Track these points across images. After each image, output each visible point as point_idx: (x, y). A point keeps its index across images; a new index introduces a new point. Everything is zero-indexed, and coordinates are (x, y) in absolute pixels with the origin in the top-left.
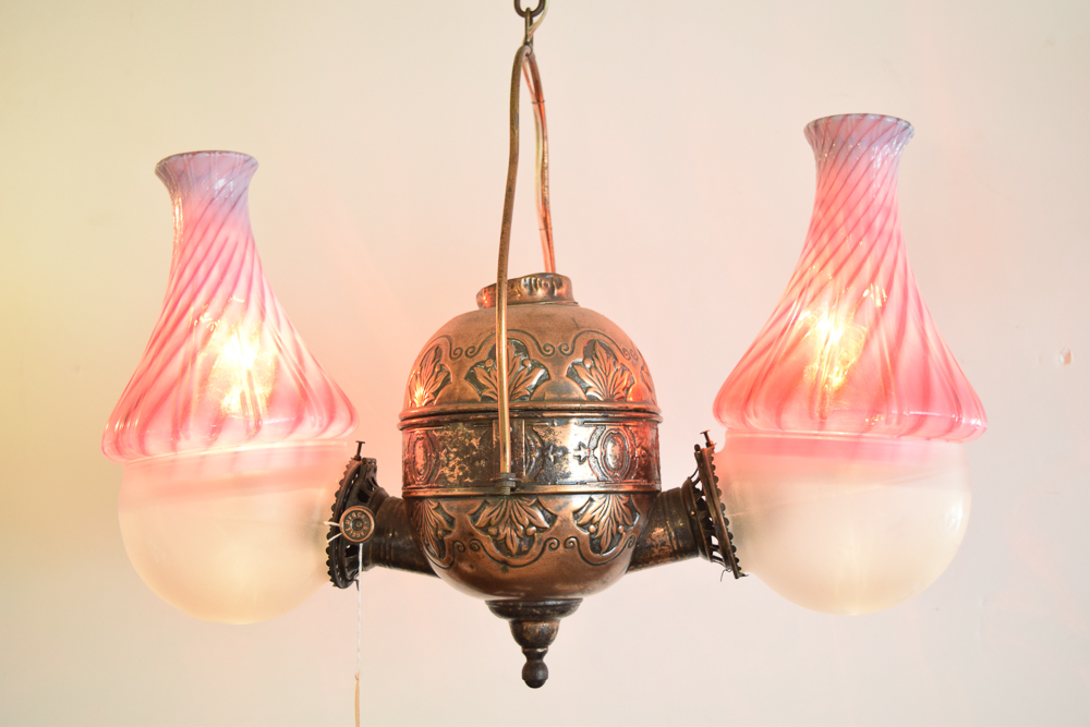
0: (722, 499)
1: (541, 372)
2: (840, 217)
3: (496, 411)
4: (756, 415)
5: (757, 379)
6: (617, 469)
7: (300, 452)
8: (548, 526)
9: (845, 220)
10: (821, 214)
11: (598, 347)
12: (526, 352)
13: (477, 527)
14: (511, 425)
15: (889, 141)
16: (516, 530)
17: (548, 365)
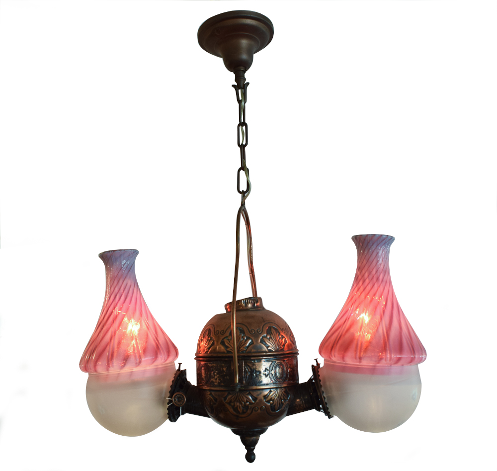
0: (323, 389)
1: (250, 341)
2: (366, 275)
3: (232, 357)
4: (335, 356)
5: (335, 342)
6: (281, 378)
7: (156, 370)
8: (254, 402)
9: (368, 276)
10: (359, 273)
11: (272, 330)
12: (244, 333)
13: (226, 403)
14: (238, 362)
15: (385, 244)
16: (241, 404)
17: (252, 338)
